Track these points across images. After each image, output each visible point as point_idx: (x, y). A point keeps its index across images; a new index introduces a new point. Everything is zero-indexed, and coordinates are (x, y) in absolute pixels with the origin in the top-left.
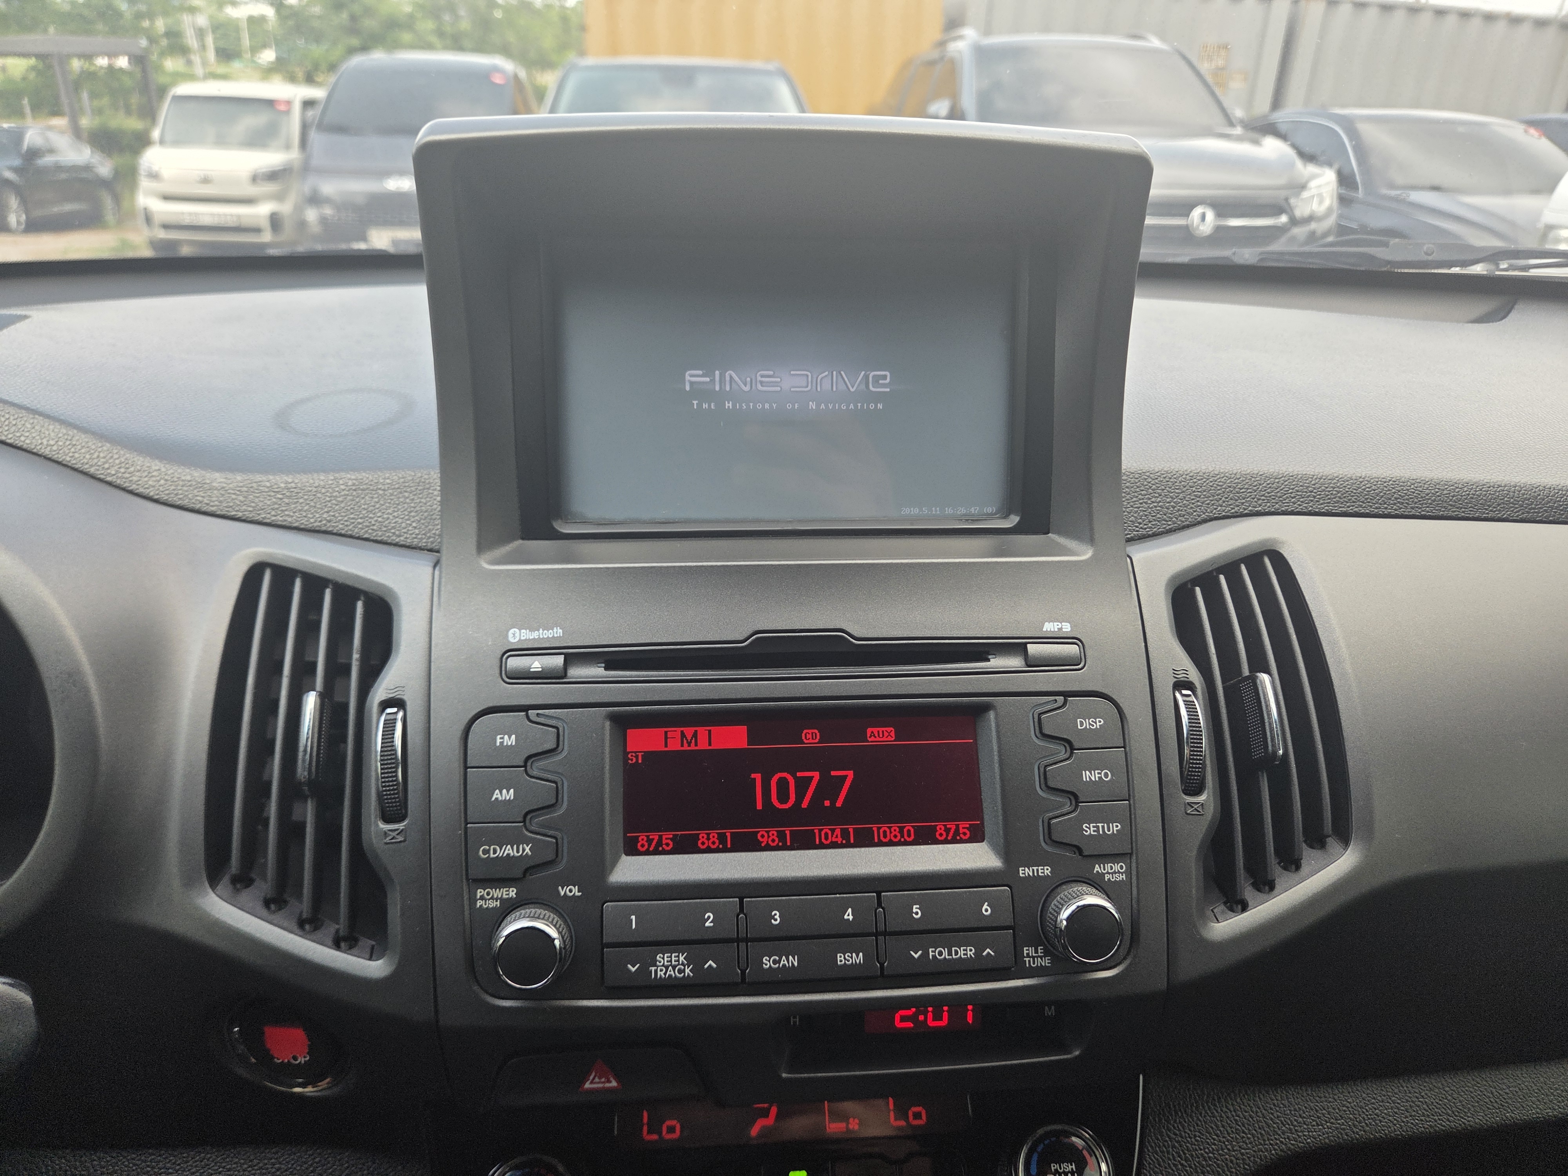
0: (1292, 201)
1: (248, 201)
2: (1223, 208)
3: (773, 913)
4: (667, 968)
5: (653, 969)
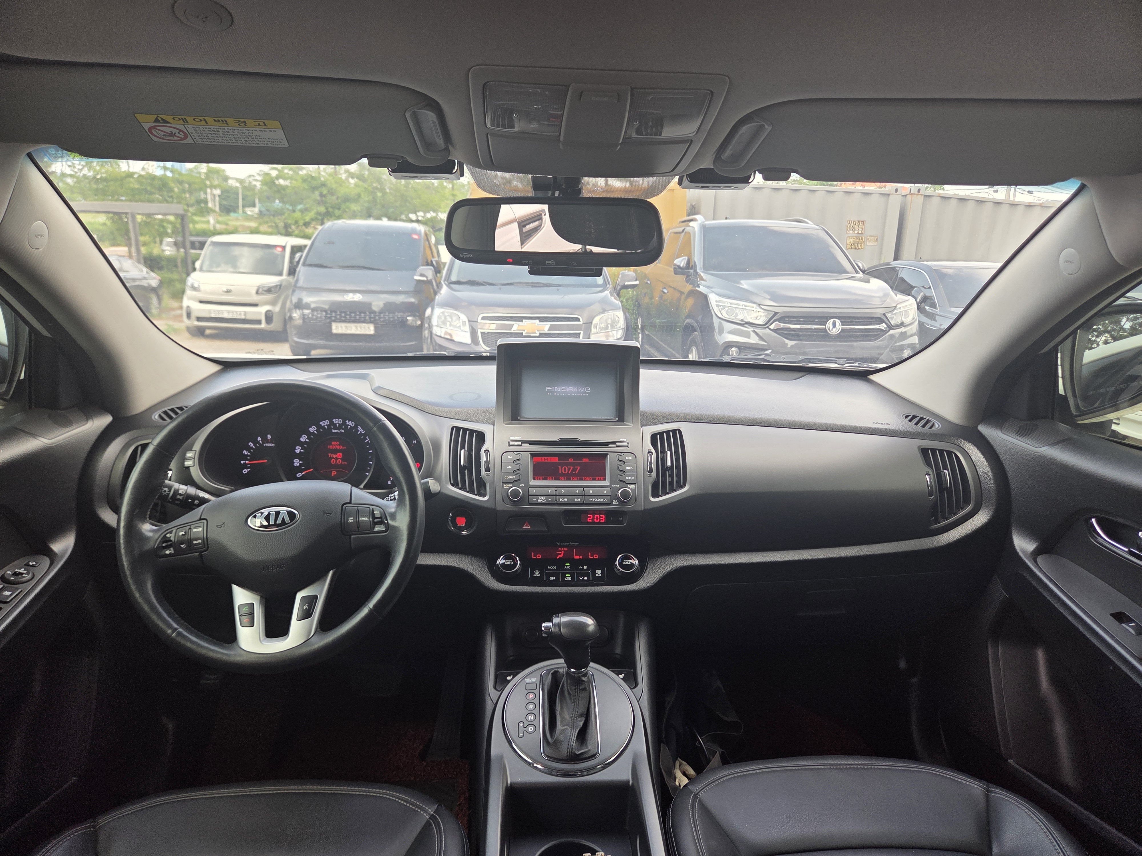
2: (846, 319)
3: (562, 491)
4: (541, 500)
5: (538, 500)
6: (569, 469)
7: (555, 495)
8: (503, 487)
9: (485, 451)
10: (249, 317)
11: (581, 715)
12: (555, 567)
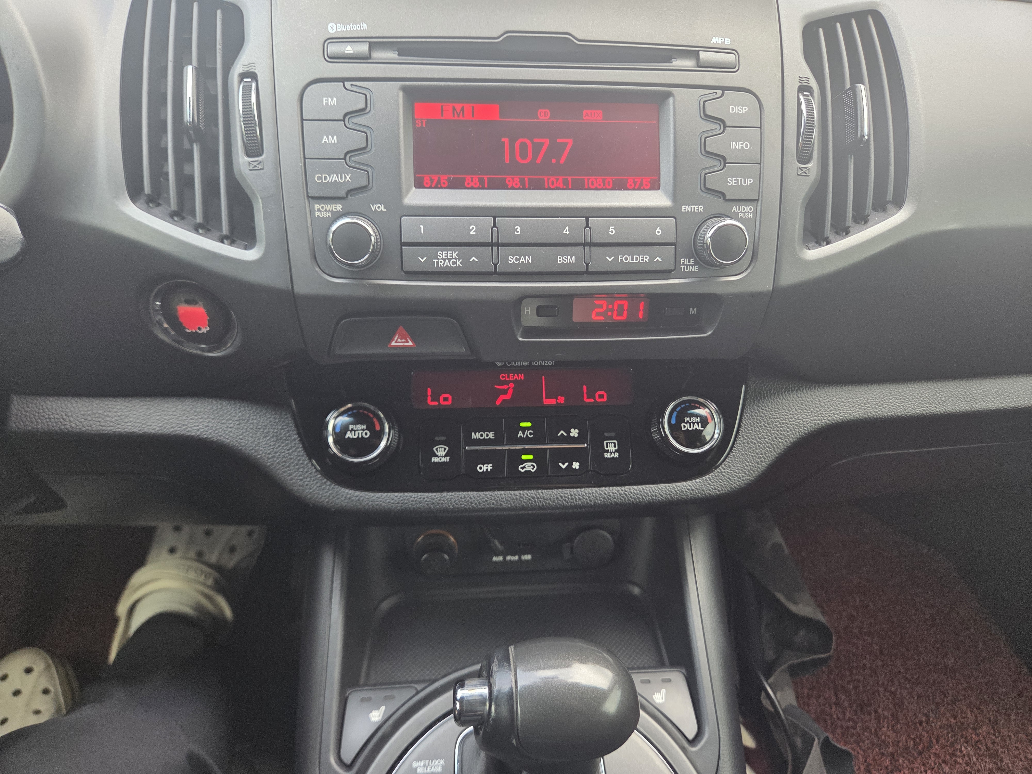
3: (516, 228)
4: (445, 260)
5: (435, 261)
6: (537, 149)
7: (492, 244)
8: (312, 212)
9: (243, 76)
12: (491, 435)
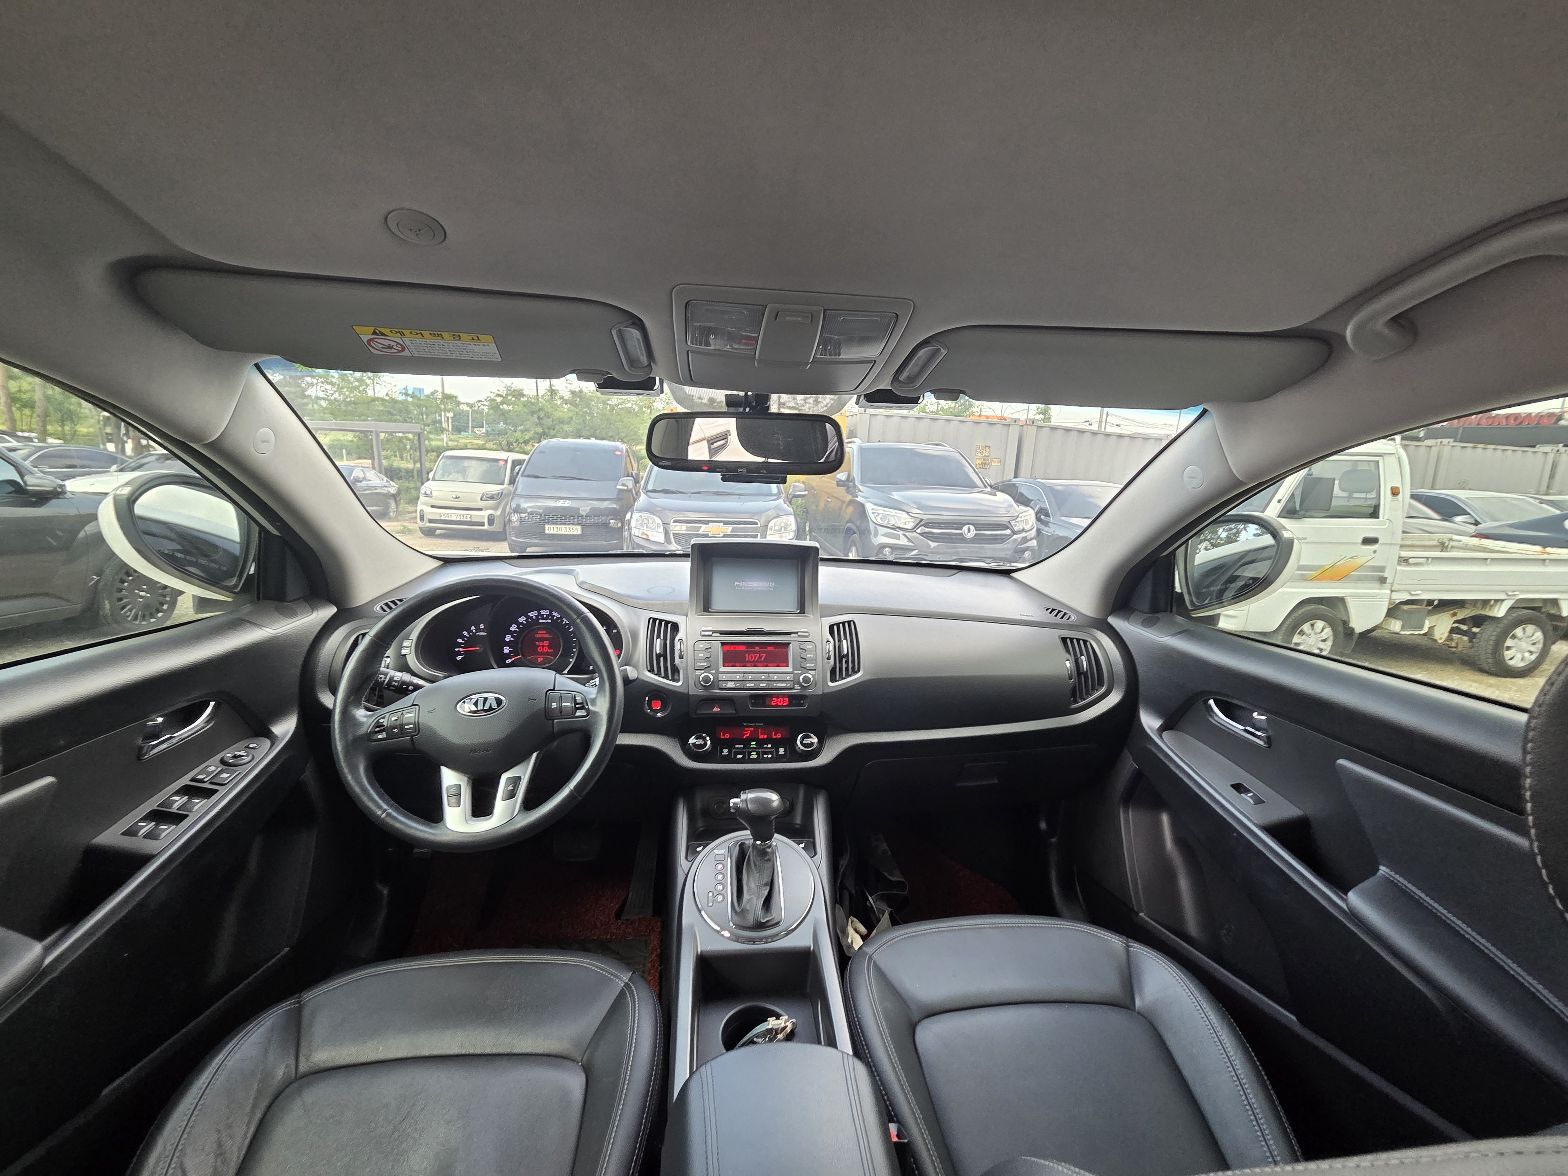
0: (1013, 523)
1: (481, 510)
2: (978, 526)
3: (750, 677)
4: (730, 685)
6: (755, 656)
7: (743, 681)
8: (695, 673)
9: (679, 640)
10: (474, 520)
11: (766, 884)
12: (742, 746)
